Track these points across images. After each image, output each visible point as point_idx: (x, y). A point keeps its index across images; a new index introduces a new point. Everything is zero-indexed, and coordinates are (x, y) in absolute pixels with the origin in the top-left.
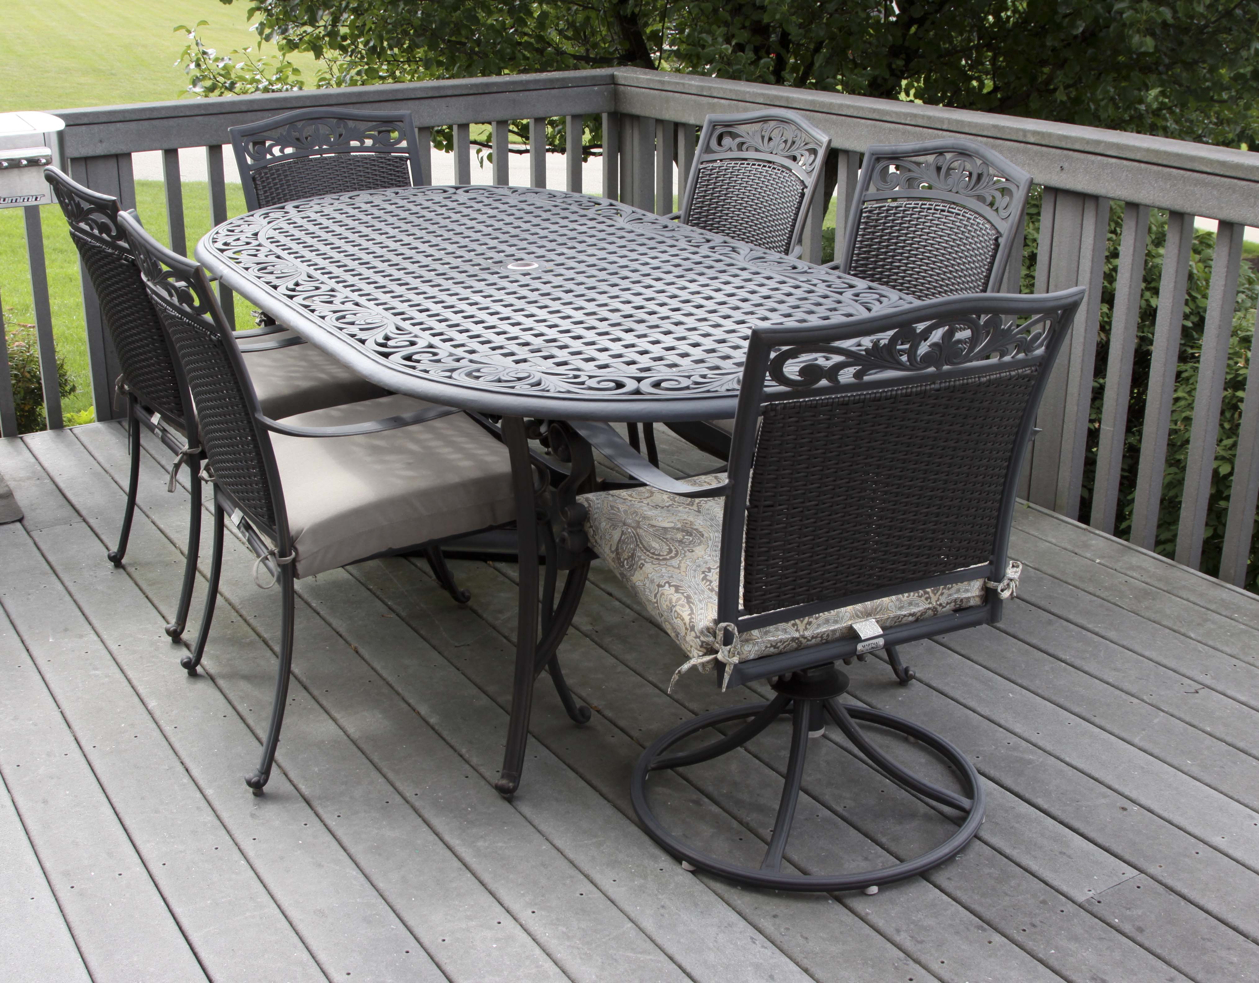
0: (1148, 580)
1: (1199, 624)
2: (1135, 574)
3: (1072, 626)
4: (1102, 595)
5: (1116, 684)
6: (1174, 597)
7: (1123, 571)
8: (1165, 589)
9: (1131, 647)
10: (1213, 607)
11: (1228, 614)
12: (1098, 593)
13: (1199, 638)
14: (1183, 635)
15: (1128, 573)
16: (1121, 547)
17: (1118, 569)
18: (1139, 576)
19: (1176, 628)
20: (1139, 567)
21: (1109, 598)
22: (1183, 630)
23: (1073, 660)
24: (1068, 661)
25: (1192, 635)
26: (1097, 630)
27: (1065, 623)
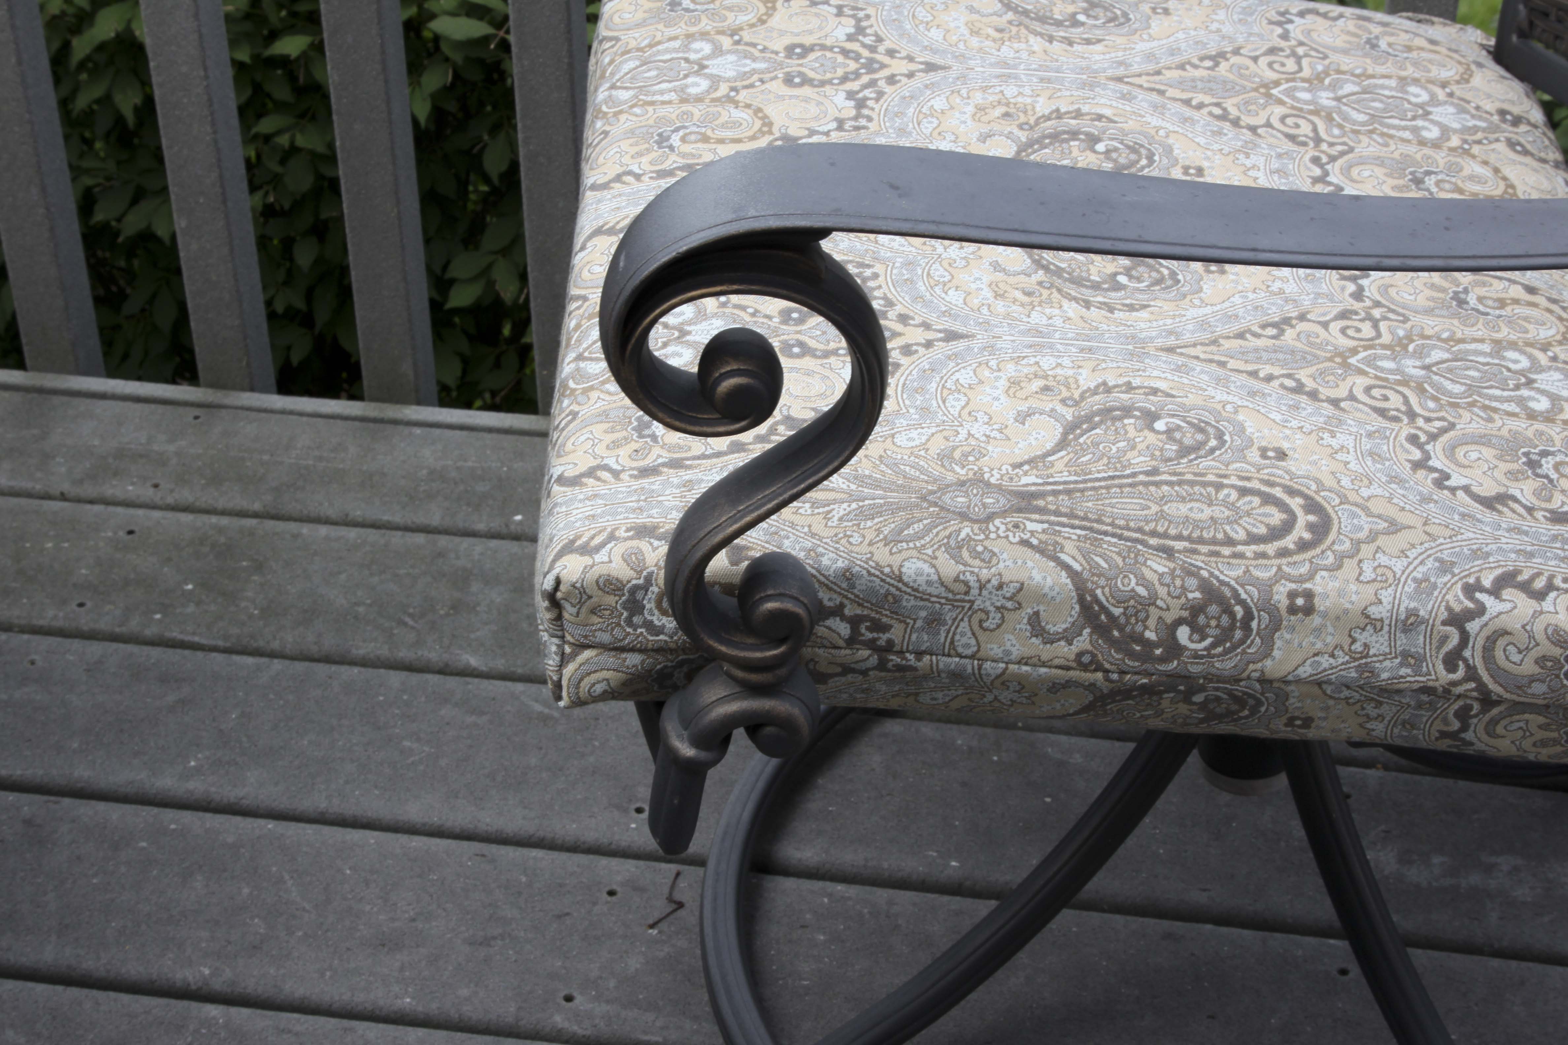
0: (186, 495)
1: (456, 607)
2: (131, 490)
3: (115, 812)
4: (103, 625)
5: (433, 1008)
6: (305, 529)
7: (89, 490)
8: (257, 506)
9: (349, 809)
10: (435, 516)
11: (496, 524)
12: (85, 621)
13: (500, 664)
14: (445, 671)
15: (111, 490)
16: (17, 397)
17: (66, 487)
18: (147, 493)
19: (404, 654)
20: (120, 454)
21: (134, 625)
22: (433, 654)
23: (228, 974)
24: (218, 985)
25: (474, 661)
26: (196, 787)
27: (88, 810)
